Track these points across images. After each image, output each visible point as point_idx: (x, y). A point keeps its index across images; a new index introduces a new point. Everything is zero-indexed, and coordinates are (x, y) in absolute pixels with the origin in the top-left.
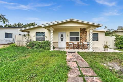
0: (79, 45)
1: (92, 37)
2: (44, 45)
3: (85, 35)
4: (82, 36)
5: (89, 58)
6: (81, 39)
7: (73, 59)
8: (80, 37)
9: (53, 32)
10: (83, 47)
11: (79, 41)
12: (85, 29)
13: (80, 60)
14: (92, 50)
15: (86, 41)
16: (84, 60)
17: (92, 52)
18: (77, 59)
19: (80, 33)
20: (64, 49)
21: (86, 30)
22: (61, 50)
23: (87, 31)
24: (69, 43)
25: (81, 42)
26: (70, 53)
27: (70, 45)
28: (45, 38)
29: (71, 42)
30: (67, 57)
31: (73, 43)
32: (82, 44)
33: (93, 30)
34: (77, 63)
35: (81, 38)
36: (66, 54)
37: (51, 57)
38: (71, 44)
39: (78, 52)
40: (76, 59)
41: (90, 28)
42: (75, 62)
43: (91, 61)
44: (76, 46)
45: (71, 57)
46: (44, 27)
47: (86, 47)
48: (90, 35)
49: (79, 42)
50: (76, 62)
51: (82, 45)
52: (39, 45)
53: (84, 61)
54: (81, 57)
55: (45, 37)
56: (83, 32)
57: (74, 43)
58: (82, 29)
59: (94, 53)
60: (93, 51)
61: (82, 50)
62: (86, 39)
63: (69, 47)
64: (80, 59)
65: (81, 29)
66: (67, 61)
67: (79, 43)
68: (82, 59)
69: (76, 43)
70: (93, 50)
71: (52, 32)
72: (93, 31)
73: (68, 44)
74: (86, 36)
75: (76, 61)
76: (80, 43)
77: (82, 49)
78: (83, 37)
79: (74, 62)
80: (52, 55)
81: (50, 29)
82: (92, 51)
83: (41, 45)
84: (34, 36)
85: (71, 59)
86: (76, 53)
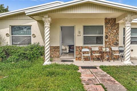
0: (103, 52)
1: (130, 36)
2: (31, 52)
3: (115, 31)
4: (109, 34)
5: (126, 77)
6: (107, 40)
7: (94, 79)
8: (104, 35)
9: (49, 26)
10: (111, 57)
11: (102, 44)
12: (115, 20)
13: (109, 82)
14: (130, 62)
15: (117, 44)
16: (115, 80)
17: (129, 66)
18: (103, 80)
19: (105, 27)
20: (73, 61)
21: (117, 22)
22: (66, 63)
23: (118, 24)
24: (82, 48)
25: (106, 47)
26: (87, 69)
27: (84, 53)
28: (30, 39)
29: (85, 47)
30: (83, 77)
31: (91, 49)
32: (108, 50)
33: (133, 22)
34: (103, 87)
35: (107, 37)
36: (79, 71)
37: (49, 77)
38: (87, 50)
39: (101, 67)
40: (100, 79)
41: (126, 18)
42: (98, 84)
43: (129, 83)
44: (98, 55)
45: (90, 76)
46: (30, 16)
47: (116, 56)
48: (126, 33)
49: (102, 47)
50: (101, 86)
51: (109, 52)
52: (19, 53)
53: (117, 82)
54: (109, 75)
55: (32, 37)
56: (112, 26)
57: (93, 49)
58: (109, 20)
59: (133, 68)
60: (132, 65)
61: (108, 62)
62: (118, 40)
63: (82, 58)
64: (109, 80)
65: (106, 19)
66: (84, 84)
67: (102, 49)
68: (113, 79)
69: (97, 49)
70: (132, 63)
71: (47, 25)
72: (132, 24)
73: (81, 51)
74: (117, 33)
75: (100, 84)
76: (104, 49)
77: (108, 60)
78: (111, 36)
79: (96, 85)
80: (51, 74)
81: (43, 19)
82: (129, 64)
83: (24, 54)
84: (7, 34)
85: (89, 80)
86: (98, 68)
